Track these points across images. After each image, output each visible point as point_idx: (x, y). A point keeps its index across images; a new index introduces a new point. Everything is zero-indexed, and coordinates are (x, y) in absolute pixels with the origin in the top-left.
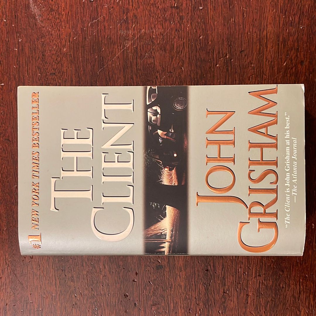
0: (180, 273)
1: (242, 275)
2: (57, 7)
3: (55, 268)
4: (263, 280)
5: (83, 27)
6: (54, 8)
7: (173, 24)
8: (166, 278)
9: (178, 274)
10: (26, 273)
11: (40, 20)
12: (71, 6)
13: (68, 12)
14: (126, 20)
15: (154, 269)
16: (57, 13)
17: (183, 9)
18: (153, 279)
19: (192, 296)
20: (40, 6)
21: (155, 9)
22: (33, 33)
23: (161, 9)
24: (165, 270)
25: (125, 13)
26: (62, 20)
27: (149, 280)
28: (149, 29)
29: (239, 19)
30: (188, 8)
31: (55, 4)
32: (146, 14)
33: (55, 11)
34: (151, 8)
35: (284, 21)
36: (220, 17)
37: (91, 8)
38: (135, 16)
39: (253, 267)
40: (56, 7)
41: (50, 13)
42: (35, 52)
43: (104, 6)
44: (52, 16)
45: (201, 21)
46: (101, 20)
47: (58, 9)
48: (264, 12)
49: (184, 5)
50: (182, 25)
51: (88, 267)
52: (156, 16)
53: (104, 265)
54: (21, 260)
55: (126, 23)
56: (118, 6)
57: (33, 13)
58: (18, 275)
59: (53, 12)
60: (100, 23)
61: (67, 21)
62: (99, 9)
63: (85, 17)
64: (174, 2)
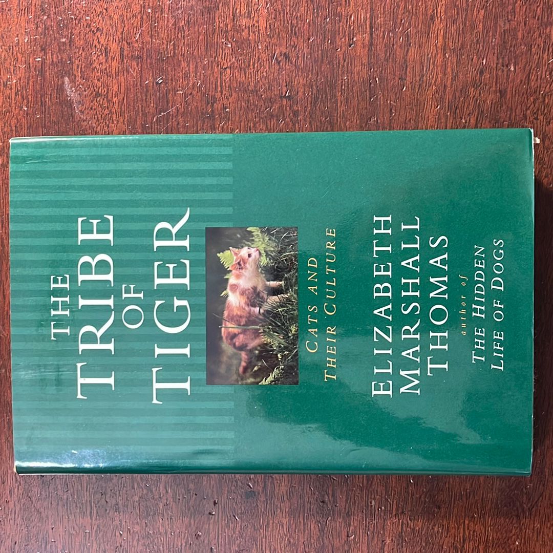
0: (282, 504)
1: (377, 511)
2: (106, 90)
3: (91, 490)
4: (408, 519)
5: (144, 122)
6: (101, 92)
7: (283, 122)
8: (260, 512)
9: (279, 505)
10: (46, 495)
11: (79, 109)
12: (128, 89)
13: (122, 98)
14: (210, 114)
15: (242, 497)
16: (105, 99)
17: (299, 100)
18: (240, 511)
19: (298, 539)
20: (80, 88)
21: (256, 98)
23: (265, 99)
24: (258, 499)
25: (210, 103)
26: (113, 110)
27: (234, 512)
28: (246, 129)
29: (384, 119)
30: (306, 98)
31: (103, 86)
32: (243, 107)
33: (103, 97)
34: (250, 96)
35: (452, 123)
36: (354, 114)
37: (158, 94)
39: (393, 499)
40: (105, 91)
41: (95, 99)
43: (178, 91)
44: (98, 104)
45: (326, 119)
46: (173, 113)
47: (107, 93)
48: (424, 109)
49: (300, 94)
50: (297, 125)
51: (141, 490)
52: (257, 110)
53: (166, 488)
55: (210, 119)
56: (200, 92)
57: (69, 99)
58: (33, 499)
59: (100, 98)
60: (171, 117)
61: (121, 111)
62: (170, 95)
63: (149, 107)
64: (285, 89)
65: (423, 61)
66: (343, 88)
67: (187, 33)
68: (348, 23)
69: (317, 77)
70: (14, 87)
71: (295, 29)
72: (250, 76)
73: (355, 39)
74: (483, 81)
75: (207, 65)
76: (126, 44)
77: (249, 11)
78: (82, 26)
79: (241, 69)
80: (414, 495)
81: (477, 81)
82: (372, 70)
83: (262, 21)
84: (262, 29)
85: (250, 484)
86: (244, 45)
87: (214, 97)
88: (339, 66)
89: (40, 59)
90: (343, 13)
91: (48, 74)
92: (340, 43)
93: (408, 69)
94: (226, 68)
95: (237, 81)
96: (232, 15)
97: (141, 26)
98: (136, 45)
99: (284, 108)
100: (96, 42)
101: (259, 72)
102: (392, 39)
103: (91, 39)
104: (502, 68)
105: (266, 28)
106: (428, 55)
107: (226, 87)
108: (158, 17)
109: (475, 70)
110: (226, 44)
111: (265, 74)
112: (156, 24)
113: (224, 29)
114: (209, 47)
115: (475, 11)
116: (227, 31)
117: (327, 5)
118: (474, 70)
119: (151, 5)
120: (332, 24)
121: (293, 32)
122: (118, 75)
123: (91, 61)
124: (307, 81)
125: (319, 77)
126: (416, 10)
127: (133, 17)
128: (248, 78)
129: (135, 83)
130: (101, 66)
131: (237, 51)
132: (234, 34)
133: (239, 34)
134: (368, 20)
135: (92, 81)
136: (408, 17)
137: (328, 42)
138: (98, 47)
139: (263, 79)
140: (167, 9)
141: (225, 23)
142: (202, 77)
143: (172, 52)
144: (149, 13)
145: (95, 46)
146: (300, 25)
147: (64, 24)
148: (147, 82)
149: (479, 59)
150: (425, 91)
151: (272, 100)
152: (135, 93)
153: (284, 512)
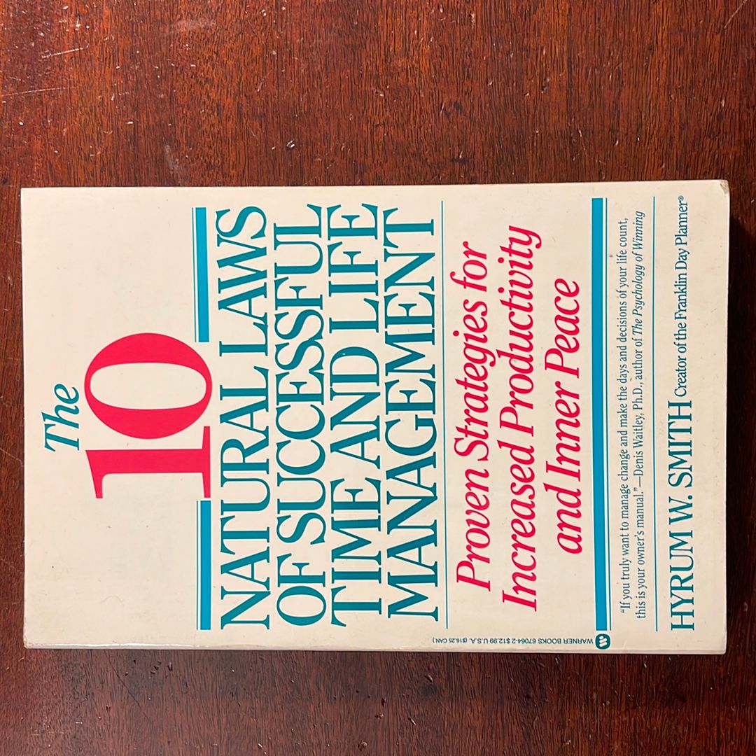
65: (640, 106)
66: (535, 144)
67: (324, 80)
68: (539, 59)
69: (500, 131)
70: (98, 160)
71: (468, 70)
72: (410, 135)
73: (548, 80)
74: (721, 128)
75: (353, 122)
76: (244, 98)
77: (406, 48)
78: (185, 77)
79: (398, 126)
80: (648, 684)
81: (715, 130)
82: (573, 120)
83: (424, 60)
84: (423, 71)
85: (429, 676)
86: (400, 93)
87: (363, 164)
88: (528, 117)
89: (132, 123)
90: (532, 45)
91: (143, 141)
92: (528, 86)
93: (621, 117)
94: (377, 126)
95: (393, 142)
96: (384, 55)
97: (264, 73)
98: (257, 99)
99: (457, 175)
100: (205, 97)
101: (422, 129)
102: (598, 78)
103: (199, 94)
104: (747, 110)
105: (430, 70)
106: (647, 97)
107: (379, 150)
108: (286, 61)
109: (711, 114)
110: (377, 93)
111: (430, 130)
112: (283, 71)
113: (374, 73)
114: (354, 97)
115: (708, 37)
116: (377, 76)
117: (509, 36)
118: (709, 114)
119: (275, 45)
120: (516, 61)
121: (466, 73)
122: (235, 140)
123: (198, 123)
124: (486, 138)
125: (502, 132)
126: (629, 37)
127: (252, 62)
128: (408, 137)
129: (259, 149)
130: (212, 129)
131: (392, 102)
132: (387, 80)
133: (394, 79)
134: (565, 54)
135: (201, 148)
136: (618, 47)
137: (513, 84)
138: (208, 103)
139: (428, 138)
140: (298, 51)
141: (374, 65)
142: (347, 138)
143: (306, 107)
144: (274, 56)
145: (205, 103)
146: (474, 65)
147: (161, 75)
148: (274, 148)
149: (715, 100)
150: (645, 145)
151: (440, 165)
152: (259, 162)
153: (476, 712)
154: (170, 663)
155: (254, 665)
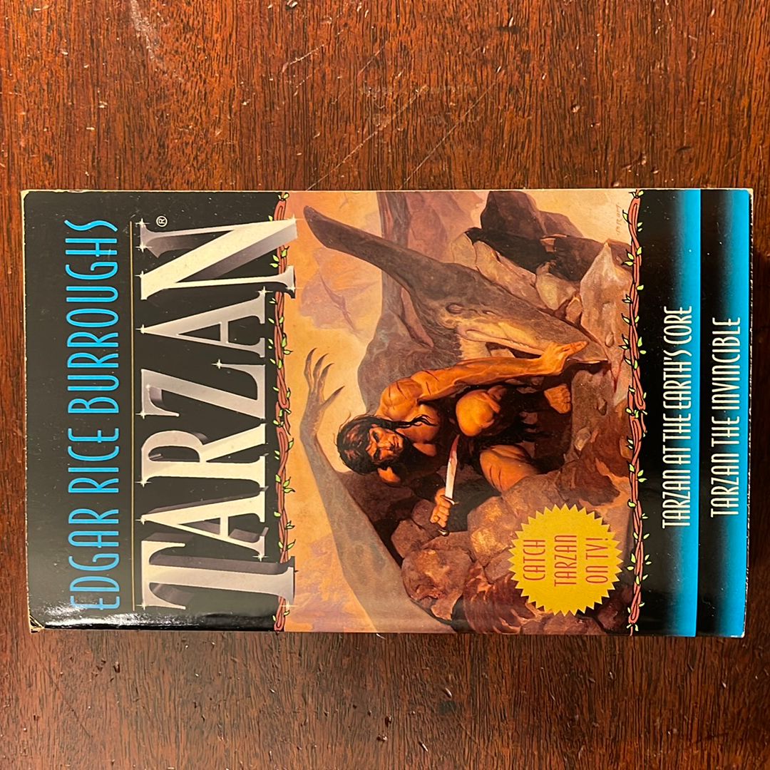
0: (501, 724)
1: (664, 735)
2: (201, 20)
3: (177, 699)
4: (719, 750)
5: (266, 73)
6: (193, 24)
7: (503, 72)
8: (463, 736)
9: (497, 727)
10: (101, 708)
11: (156, 53)
12: (237, 18)
13: (228, 35)
14: (379, 58)
15: (432, 711)
16: (200, 37)
17: (530, 33)
18: (429, 736)
20: (158, 16)
21: (457, 31)
22: (136, 88)
23: (473, 32)
24: (461, 714)
25: (378, 40)
26: (213, 54)
27: (419, 737)
28: (440, 84)
29: (677, 64)
30: (543, 31)
31: (195, 13)
32: (434, 46)
33: (196, 31)
34: (446, 28)
36: (626, 57)
37: (290, 26)
38: (403, 49)
39: (693, 715)
40: (199, 22)
41: (183, 36)
42: (140, 137)
43: (323, 20)
44: (187, 45)
45: (576, 65)
46: (316, 57)
47: (203, 26)
48: (746, 48)
49: (533, 24)
50: (527, 76)
51: (262, 698)
52: (458, 52)
53: (303, 696)
54: (90, 675)
55: (379, 68)
56: (361, 23)
57: (138, 36)
58: (80, 714)
59: (191, 33)
60: (311, 65)
61: (226, 57)
62: (311, 28)
63: (274, 48)
64: (506, 16)
66: (607, 11)
70: (45, 17)
80: (728, 709)
85: (447, 690)
87: (385, 32)
99: (505, 48)
107: (405, 13)
129: (251, 7)
135: (177, 5)
148: (270, 6)
150: (748, 16)
151: (484, 34)
152: (250, 24)
153: (506, 737)
154: (117, 663)
155: (224, 670)
